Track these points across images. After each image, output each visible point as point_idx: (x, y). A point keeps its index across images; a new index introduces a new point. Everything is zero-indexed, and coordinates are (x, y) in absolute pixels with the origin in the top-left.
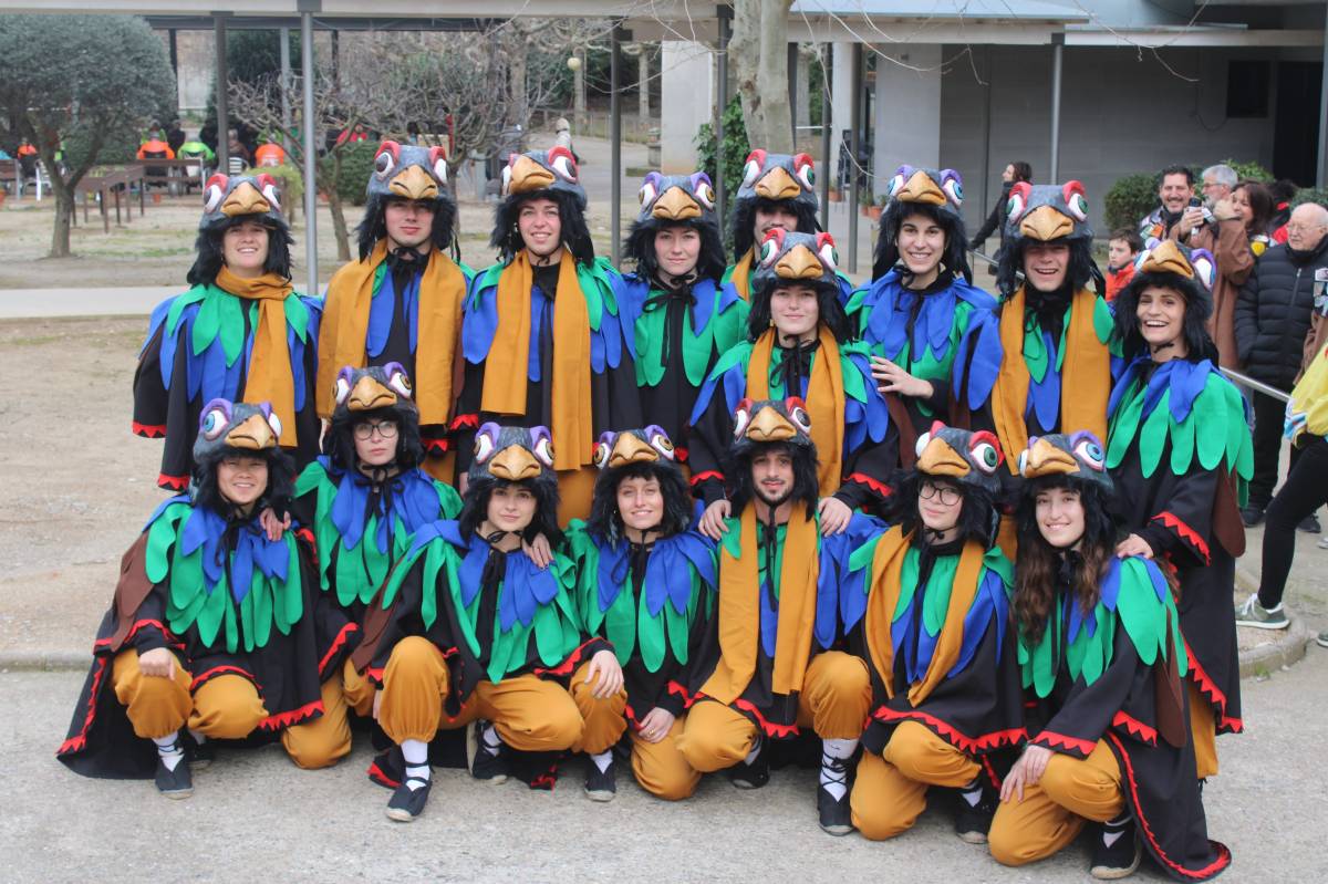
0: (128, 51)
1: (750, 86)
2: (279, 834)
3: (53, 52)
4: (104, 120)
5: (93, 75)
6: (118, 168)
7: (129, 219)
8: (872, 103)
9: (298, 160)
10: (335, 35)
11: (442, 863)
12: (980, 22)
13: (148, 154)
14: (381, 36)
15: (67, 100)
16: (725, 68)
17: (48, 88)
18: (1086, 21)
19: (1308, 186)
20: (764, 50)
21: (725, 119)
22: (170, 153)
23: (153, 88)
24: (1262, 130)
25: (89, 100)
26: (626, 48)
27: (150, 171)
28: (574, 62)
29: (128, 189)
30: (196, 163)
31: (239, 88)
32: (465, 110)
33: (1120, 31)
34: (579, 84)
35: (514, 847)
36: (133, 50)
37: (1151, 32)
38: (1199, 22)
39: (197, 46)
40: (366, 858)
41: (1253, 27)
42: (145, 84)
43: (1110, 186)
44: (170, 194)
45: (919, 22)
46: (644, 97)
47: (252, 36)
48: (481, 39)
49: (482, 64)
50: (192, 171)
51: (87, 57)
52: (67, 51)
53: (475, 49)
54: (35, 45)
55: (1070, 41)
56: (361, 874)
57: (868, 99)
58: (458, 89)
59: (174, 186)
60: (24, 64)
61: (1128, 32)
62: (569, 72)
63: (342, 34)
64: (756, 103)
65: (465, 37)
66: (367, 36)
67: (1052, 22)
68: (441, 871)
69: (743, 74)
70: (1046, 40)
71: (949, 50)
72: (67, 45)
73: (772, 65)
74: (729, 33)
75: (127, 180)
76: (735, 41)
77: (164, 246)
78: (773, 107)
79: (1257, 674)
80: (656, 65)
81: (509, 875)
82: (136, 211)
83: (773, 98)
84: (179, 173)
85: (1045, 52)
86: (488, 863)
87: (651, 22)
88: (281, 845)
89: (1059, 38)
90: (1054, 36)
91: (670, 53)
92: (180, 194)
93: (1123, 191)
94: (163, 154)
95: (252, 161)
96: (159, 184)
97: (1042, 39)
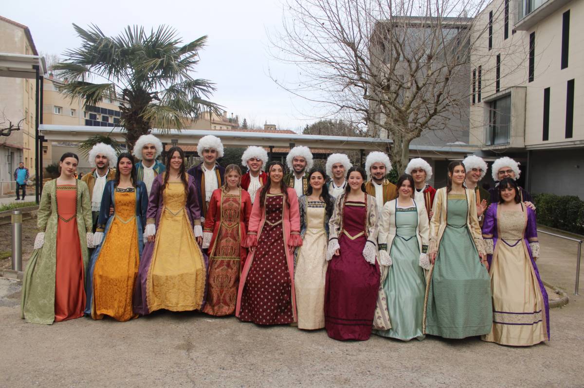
1: (399, 161)
2: (299, 339)
11: (347, 350)
20: (403, 152)
35: (367, 347)
40: (325, 348)
56: (324, 352)
64: (401, 166)
68: (347, 353)
69: (397, 159)
76: (395, 151)
79: (558, 307)
81: (367, 355)
86: (360, 351)
88: (300, 342)
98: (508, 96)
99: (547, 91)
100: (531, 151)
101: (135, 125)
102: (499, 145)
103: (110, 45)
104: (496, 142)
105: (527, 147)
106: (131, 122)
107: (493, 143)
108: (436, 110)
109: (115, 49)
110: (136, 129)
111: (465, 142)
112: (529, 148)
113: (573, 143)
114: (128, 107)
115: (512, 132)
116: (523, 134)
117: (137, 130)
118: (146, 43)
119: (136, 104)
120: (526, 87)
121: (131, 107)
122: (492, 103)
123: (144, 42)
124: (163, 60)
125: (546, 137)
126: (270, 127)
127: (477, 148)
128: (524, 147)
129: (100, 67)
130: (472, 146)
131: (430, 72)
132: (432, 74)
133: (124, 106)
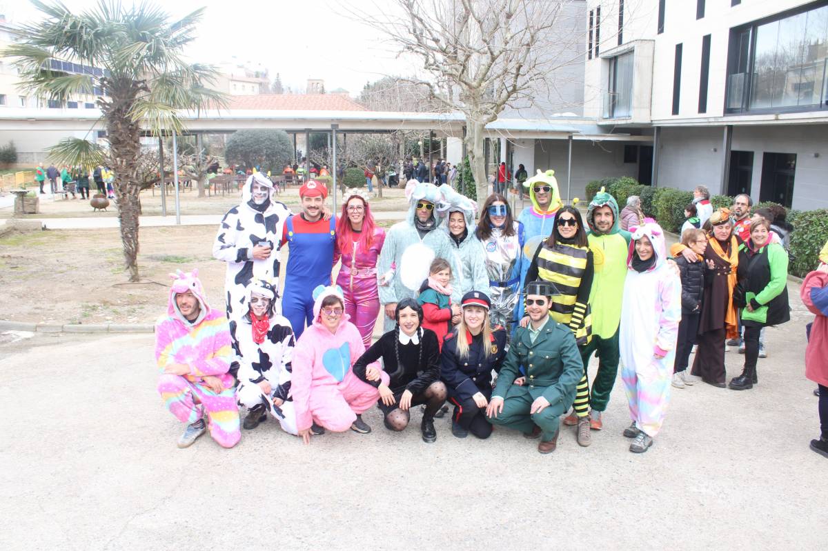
0: (280, 141)
1: (471, 152)
3: (258, 141)
4: (272, 162)
5: (269, 148)
6: (277, 177)
7: (280, 192)
8: (513, 157)
9: (331, 173)
10: (345, 135)
12: (546, 132)
13: (286, 172)
14: (359, 135)
15: (262, 156)
16: (465, 146)
17: (255, 152)
18: (578, 132)
19: (648, 185)
20: (476, 140)
21: (465, 162)
22: (293, 172)
23: (288, 152)
24: (635, 167)
25: (268, 156)
26: (434, 139)
27: (287, 177)
28: (420, 143)
29: (280, 184)
30: (301, 175)
31: (313, 152)
32: (384, 158)
33: (587, 135)
34: (421, 150)
36: (281, 140)
37: (601, 136)
38: (613, 133)
39: (301, 138)
41: (632, 135)
42: (285, 151)
43: (587, 184)
44: (293, 184)
45: (527, 132)
46: (442, 154)
47: (319, 135)
48: (390, 135)
49: (391, 144)
50: (300, 177)
51: (267, 142)
52: (261, 141)
53: (389, 139)
54: (252, 139)
55: (574, 138)
57: (512, 156)
58: (382, 152)
59: (294, 182)
60: (249, 145)
61: (590, 135)
62: (419, 146)
63: (347, 135)
64: (473, 157)
65: (386, 135)
66: (355, 135)
67: (568, 132)
69: (469, 148)
70: (567, 138)
71: (536, 140)
72: (261, 139)
73: (478, 145)
74: (465, 135)
75: (280, 180)
76: (467, 138)
77: (291, 201)
78: (478, 159)
80: (445, 143)
82: (282, 190)
83: (478, 156)
84: (296, 178)
85: (567, 141)
87: (441, 131)
89: (571, 137)
90: (569, 137)
91: (449, 140)
92: (296, 184)
93: (591, 186)
94: (291, 172)
95: (318, 174)
96: (290, 182)
97: (566, 137)
98: (631, 51)
99: (679, 48)
100: (659, 128)
101: (119, 126)
102: (619, 118)
103: (80, 26)
104: (616, 114)
105: (653, 122)
106: (115, 122)
107: (612, 116)
108: (515, 86)
109: (86, 28)
110: (121, 131)
111: (576, 114)
112: (656, 124)
113: (706, 121)
114: (108, 102)
115: (634, 102)
116: (648, 105)
117: (123, 131)
118: (126, 18)
119: (118, 97)
120: (654, 41)
121: (112, 102)
122: (613, 60)
123: (124, 17)
124: (151, 45)
125: (675, 110)
126: (316, 82)
127: (591, 122)
128: (650, 122)
129: (67, 50)
130: (586, 119)
131: (509, 36)
132: (512, 37)
133: (102, 99)
